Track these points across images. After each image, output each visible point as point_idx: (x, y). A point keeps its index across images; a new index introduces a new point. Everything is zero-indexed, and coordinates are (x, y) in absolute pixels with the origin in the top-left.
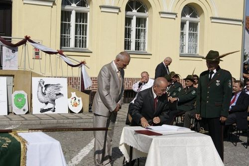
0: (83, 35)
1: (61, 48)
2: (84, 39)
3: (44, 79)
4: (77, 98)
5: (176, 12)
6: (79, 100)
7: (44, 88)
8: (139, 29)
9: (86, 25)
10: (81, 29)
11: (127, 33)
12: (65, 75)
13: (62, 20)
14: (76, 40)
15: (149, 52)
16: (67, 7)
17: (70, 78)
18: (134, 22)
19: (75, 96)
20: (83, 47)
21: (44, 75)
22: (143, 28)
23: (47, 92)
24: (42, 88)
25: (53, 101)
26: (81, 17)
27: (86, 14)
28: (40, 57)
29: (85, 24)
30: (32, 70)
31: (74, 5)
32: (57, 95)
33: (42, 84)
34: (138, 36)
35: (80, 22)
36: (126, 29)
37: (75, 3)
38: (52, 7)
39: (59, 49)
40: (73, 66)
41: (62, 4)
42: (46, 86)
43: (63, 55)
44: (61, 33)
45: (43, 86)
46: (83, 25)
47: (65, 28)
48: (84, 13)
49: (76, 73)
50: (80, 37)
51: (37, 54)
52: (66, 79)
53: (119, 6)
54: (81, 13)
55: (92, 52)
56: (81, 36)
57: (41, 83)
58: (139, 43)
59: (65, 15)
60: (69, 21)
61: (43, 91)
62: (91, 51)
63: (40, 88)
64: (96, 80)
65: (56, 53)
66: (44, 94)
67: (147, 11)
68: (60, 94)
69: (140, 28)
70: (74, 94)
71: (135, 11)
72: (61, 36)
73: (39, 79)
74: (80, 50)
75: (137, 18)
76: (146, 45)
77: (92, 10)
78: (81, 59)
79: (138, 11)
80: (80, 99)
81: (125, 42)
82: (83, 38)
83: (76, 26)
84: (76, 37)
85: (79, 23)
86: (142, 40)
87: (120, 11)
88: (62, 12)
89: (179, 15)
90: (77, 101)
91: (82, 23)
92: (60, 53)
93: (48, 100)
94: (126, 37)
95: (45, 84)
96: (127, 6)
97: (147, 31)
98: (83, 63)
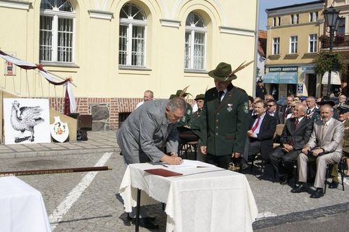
0: (68, 46)
1: (40, 62)
2: (69, 51)
3: (19, 100)
4: (61, 123)
5: (179, 20)
6: (64, 127)
7: (19, 112)
8: (136, 40)
9: (71, 34)
10: (66, 39)
11: (122, 45)
12: (46, 95)
13: (41, 28)
14: (59, 52)
15: (148, 67)
16: (47, 12)
17: (53, 99)
18: (130, 31)
19: (60, 121)
20: (67, 61)
21: (19, 96)
22: (141, 39)
23: (23, 117)
24: (17, 111)
25: (32, 128)
26: (66, 23)
27: (72, 20)
28: (14, 73)
29: (70, 32)
30: (3, 90)
31: (56, 9)
32: (36, 120)
33: (17, 107)
34: (135, 47)
35: (64, 30)
36: (120, 39)
37: (58, 7)
38: (28, 10)
39: (38, 63)
40: (56, 84)
41: (41, 8)
42: (22, 109)
43: (44, 71)
44: (41, 43)
45: (18, 109)
46: (68, 34)
47: (44, 37)
48: (68, 20)
49: (60, 92)
50: (64, 49)
51: (10, 69)
52: (48, 100)
53: (111, 12)
54: (65, 19)
55: (78, 67)
56: (66, 47)
57: (16, 105)
58: (136, 56)
59: (45, 22)
60: (50, 28)
61: (19, 116)
62: (79, 65)
63: (15, 111)
64: (84, 101)
65: (34, 68)
66: (19, 119)
67: (146, 17)
68: (40, 119)
69: (137, 38)
70: (57, 119)
71: (130, 18)
72: (41, 47)
73: (12, 100)
74: (65, 65)
75: (133, 27)
76: (145, 58)
77: (79, 16)
78: (65, 76)
79: (134, 18)
80: (66, 124)
81: (120, 55)
82: (67, 49)
83: (59, 34)
84: (59, 49)
85: (62, 32)
86: (139, 52)
87: (113, 17)
88: (41, 17)
89: (184, 23)
90: (62, 127)
91: (66, 32)
92: (40, 67)
93: (25, 126)
94: (120, 49)
95: (20, 107)
96: (121, 11)
97: (145, 42)
98: (68, 80)
